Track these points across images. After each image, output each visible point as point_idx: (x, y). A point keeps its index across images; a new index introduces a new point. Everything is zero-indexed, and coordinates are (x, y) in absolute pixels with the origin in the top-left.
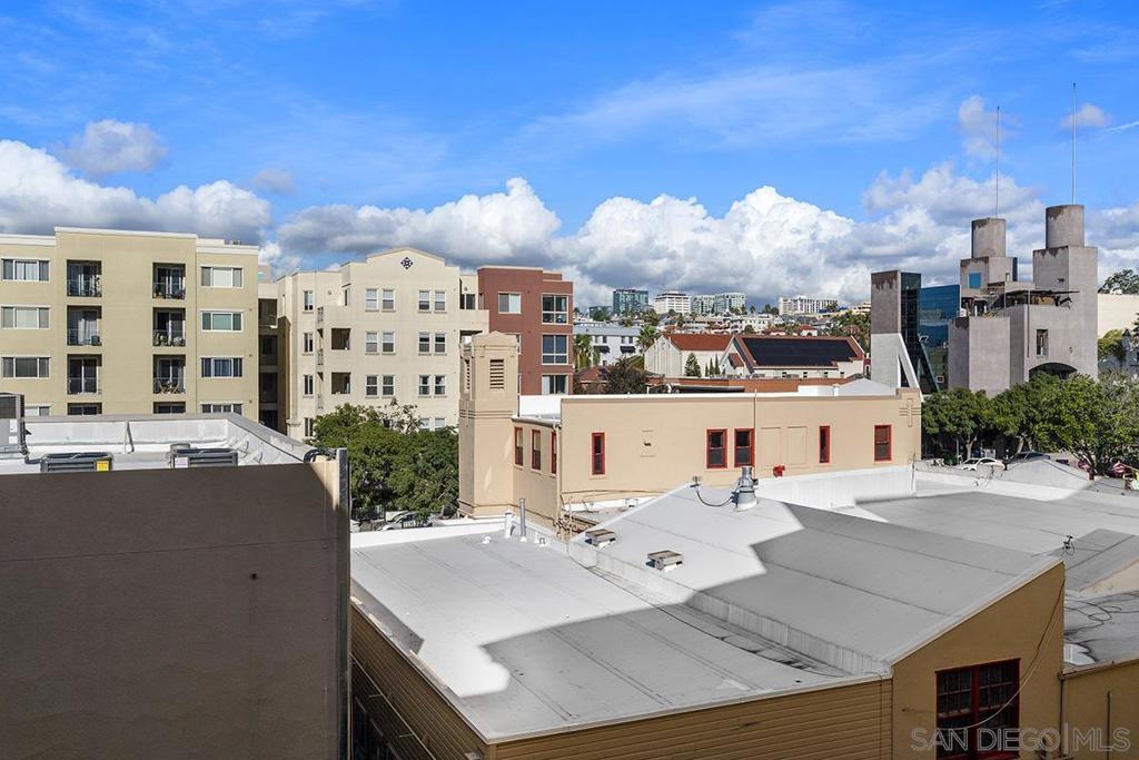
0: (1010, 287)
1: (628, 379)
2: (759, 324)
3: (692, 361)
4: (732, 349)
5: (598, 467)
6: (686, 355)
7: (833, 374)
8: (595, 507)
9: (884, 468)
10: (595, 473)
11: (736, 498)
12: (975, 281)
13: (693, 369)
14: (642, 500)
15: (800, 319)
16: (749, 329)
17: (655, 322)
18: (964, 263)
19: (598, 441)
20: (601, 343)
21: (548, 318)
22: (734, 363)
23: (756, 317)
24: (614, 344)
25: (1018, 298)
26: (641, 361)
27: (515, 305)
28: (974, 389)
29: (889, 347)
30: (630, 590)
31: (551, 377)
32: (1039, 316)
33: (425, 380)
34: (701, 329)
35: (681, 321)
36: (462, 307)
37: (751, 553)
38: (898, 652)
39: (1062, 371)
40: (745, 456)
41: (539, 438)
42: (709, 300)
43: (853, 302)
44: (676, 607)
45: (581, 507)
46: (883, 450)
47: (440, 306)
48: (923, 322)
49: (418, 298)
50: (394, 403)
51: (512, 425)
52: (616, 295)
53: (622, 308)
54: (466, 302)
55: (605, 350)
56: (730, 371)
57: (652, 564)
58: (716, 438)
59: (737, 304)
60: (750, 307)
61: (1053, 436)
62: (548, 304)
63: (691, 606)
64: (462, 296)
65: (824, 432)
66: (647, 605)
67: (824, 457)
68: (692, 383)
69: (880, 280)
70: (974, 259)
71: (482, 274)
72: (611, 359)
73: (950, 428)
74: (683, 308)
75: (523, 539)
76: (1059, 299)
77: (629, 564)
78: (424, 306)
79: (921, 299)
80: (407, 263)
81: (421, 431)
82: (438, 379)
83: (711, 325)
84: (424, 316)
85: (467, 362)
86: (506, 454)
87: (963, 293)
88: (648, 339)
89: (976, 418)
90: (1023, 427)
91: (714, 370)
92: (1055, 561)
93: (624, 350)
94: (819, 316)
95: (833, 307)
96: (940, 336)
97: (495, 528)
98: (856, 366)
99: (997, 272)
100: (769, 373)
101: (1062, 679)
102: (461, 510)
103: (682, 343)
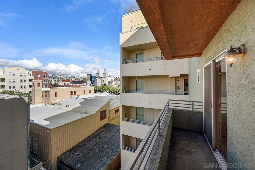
0: (101, 76)
1: (56, 85)
2: (73, 79)
3: (65, 83)
4: (70, 82)
5: (56, 96)
6: (64, 83)
7: (82, 85)
8: (55, 101)
9: (90, 94)
10: (55, 97)
11: (76, 98)
12: (97, 76)
13: (65, 84)
14: (63, 100)
15: (78, 79)
16: (71, 80)
17: (58, 78)
18: (96, 74)
19: (56, 93)
20: (51, 81)
21: (44, 78)
22: (70, 84)
23: (72, 78)
24: (53, 81)
25: (101, 77)
26: (57, 84)
27: (39, 76)
28: (98, 86)
29: (89, 82)
30: (64, 110)
31: (45, 86)
32: (103, 79)
33: (22, 86)
34: (65, 80)
35: (62, 79)
36: (29, 76)
37: (79, 104)
38: (96, 111)
39: (105, 84)
40: (75, 94)
41: (43, 93)
42: (66, 76)
43: (84, 77)
44: (71, 111)
45: (53, 101)
46: (90, 92)
47: (25, 76)
48: (92, 79)
49: (20, 74)
50: (16, 90)
51: (41, 92)
52: (52, 75)
53: (53, 77)
54: (30, 75)
55: (52, 82)
56: (70, 85)
57: (67, 106)
58: (72, 92)
59: (70, 77)
60: (72, 77)
61: (105, 90)
62: (44, 76)
63: (72, 110)
64: (29, 74)
65: (84, 91)
66: (67, 111)
67: (84, 93)
68: (65, 86)
69: (88, 75)
70: (97, 73)
71: (33, 71)
72: (53, 83)
73: (95, 90)
74: (62, 77)
75: (46, 106)
76: (105, 78)
77: (64, 107)
78: (21, 76)
79: (92, 77)
80: (18, 69)
81: (21, 94)
82: (24, 86)
83: (66, 79)
84: (21, 77)
85: (33, 84)
86: (40, 96)
87: (97, 77)
88: (58, 81)
89: (98, 89)
90: (102, 90)
91: (68, 84)
92: (109, 101)
93: (54, 82)
94: (80, 79)
95: (82, 78)
96: (94, 81)
97: (41, 105)
98: (85, 84)
99: (99, 75)
100: (75, 85)
101: (110, 111)
102: (32, 104)
103: (63, 81)
